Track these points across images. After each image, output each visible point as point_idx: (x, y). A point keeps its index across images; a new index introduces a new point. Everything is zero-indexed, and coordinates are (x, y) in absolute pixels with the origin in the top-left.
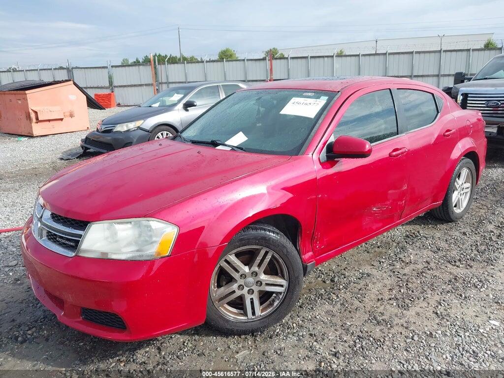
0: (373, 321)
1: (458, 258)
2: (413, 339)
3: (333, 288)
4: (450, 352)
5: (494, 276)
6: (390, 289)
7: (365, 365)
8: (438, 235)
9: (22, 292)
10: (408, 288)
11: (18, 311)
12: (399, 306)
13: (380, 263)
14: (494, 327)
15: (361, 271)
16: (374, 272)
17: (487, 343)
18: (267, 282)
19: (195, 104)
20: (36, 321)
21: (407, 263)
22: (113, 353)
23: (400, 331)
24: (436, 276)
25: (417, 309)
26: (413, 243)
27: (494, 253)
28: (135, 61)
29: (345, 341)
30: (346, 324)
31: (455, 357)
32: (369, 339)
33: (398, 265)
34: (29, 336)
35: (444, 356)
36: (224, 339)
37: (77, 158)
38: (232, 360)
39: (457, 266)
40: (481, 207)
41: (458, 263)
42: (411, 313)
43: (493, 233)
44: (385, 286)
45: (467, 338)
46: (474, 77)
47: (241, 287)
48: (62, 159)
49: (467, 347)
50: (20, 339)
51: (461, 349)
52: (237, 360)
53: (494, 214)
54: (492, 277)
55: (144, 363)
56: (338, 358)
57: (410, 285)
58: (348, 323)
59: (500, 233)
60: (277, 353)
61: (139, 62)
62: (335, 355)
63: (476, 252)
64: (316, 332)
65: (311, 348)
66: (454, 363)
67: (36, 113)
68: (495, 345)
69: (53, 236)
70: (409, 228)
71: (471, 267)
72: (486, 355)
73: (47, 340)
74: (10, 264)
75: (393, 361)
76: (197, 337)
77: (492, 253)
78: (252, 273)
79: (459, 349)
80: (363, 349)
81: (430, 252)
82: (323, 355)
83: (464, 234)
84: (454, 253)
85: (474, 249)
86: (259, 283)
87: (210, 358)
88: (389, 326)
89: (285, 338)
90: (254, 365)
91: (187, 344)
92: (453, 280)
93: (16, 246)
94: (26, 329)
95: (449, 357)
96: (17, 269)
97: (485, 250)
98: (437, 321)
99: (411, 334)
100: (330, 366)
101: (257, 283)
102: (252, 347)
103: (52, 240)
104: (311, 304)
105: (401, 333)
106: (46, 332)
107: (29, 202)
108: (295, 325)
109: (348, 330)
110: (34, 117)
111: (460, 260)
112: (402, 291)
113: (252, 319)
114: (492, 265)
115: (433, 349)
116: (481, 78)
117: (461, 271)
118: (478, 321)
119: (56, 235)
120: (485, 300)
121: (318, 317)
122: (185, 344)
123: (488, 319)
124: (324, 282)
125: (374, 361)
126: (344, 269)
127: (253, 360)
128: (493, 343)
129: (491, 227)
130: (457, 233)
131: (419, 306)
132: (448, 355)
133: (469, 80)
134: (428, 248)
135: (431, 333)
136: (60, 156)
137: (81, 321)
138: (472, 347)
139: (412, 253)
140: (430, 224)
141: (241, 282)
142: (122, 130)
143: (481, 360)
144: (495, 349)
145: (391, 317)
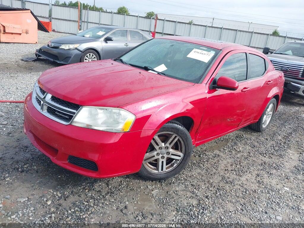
0: (224, 181)
1: (265, 152)
2: (246, 193)
3: (200, 161)
4: (266, 202)
5: (284, 164)
6: (231, 165)
7: (223, 204)
8: (253, 138)
9: (14, 142)
10: (241, 166)
11: (15, 153)
12: (237, 175)
13: (224, 150)
14: (286, 191)
15: (214, 153)
16: (221, 154)
17: (284, 199)
18: (173, 153)
19: (112, 39)
20: (28, 160)
21: (239, 152)
22: (80, 184)
23: (239, 188)
24: (254, 160)
25: (247, 177)
26: (241, 141)
27: (283, 152)
28: (63, 3)
29: (211, 190)
30: (210, 181)
31: (268, 204)
32: (223, 191)
33: (234, 152)
34: (25, 169)
35: (263, 204)
36: (144, 182)
37: (33, 61)
38: (150, 195)
39: (265, 157)
40: (274, 126)
41: (265, 155)
42: (243, 179)
43: (281, 141)
44: (228, 163)
45: (274, 195)
46: (274, 52)
47: (158, 154)
48: (22, 60)
49: (274, 200)
50: (20, 170)
51: (271, 201)
52: (153, 195)
53: (281, 130)
54: (283, 164)
55: (100, 191)
56: (208, 199)
57: (241, 164)
58: (211, 181)
59: (285, 142)
60: (175, 193)
61: (66, 4)
62: (207, 197)
63: (274, 150)
64: (194, 184)
65: (193, 193)
66: (268, 207)
67: (4, 27)
68: (288, 200)
69: (52, 110)
70: (237, 132)
71: (272, 158)
72: (284, 205)
73: (37, 172)
74: (3, 123)
75: (237, 203)
76: (128, 179)
77: (282, 152)
78: (165, 147)
79: (270, 200)
80: (221, 196)
81: (250, 147)
82: (200, 197)
83: (267, 139)
84: (263, 149)
85: (272, 148)
86: (168, 153)
87: (137, 192)
88: (233, 185)
89: (178, 185)
90: (163, 198)
91: (123, 183)
92: (263, 164)
93: (4, 112)
94: (23, 164)
95: (265, 204)
96: (8, 127)
97: (278, 150)
98: (257, 185)
99: (245, 190)
100: (205, 203)
101: (167, 153)
102: (160, 188)
103: (52, 113)
104: (189, 168)
105: (240, 189)
106: (35, 167)
107: (7, 85)
108: (182, 178)
109: (212, 184)
110: (3, 29)
111: (265, 154)
112: (238, 167)
113: (161, 172)
114: (282, 158)
115: (257, 199)
116: (279, 53)
117: (267, 160)
118: (278, 187)
119: (55, 110)
120: (280, 176)
121: (194, 176)
122: (122, 183)
123: (283, 186)
124: (195, 156)
125: (227, 202)
126: (205, 151)
127: (162, 196)
128: (287, 199)
129: (280, 138)
130: (263, 139)
131: (247, 176)
132: (265, 203)
133: (272, 53)
134: (249, 145)
135: (255, 191)
136: (21, 58)
137: (67, 163)
138: (277, 200)
139: (240, 147)
140: (248, 131)
141: (159, 151)
142: (66, 49)
143: (282, 207)
144: (288, 202)
145: (233, 180)
